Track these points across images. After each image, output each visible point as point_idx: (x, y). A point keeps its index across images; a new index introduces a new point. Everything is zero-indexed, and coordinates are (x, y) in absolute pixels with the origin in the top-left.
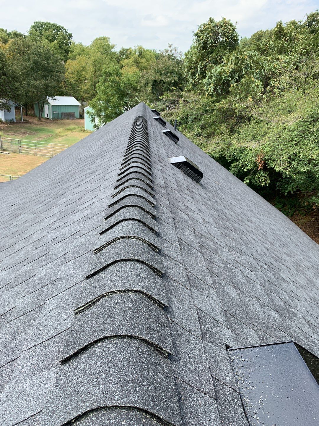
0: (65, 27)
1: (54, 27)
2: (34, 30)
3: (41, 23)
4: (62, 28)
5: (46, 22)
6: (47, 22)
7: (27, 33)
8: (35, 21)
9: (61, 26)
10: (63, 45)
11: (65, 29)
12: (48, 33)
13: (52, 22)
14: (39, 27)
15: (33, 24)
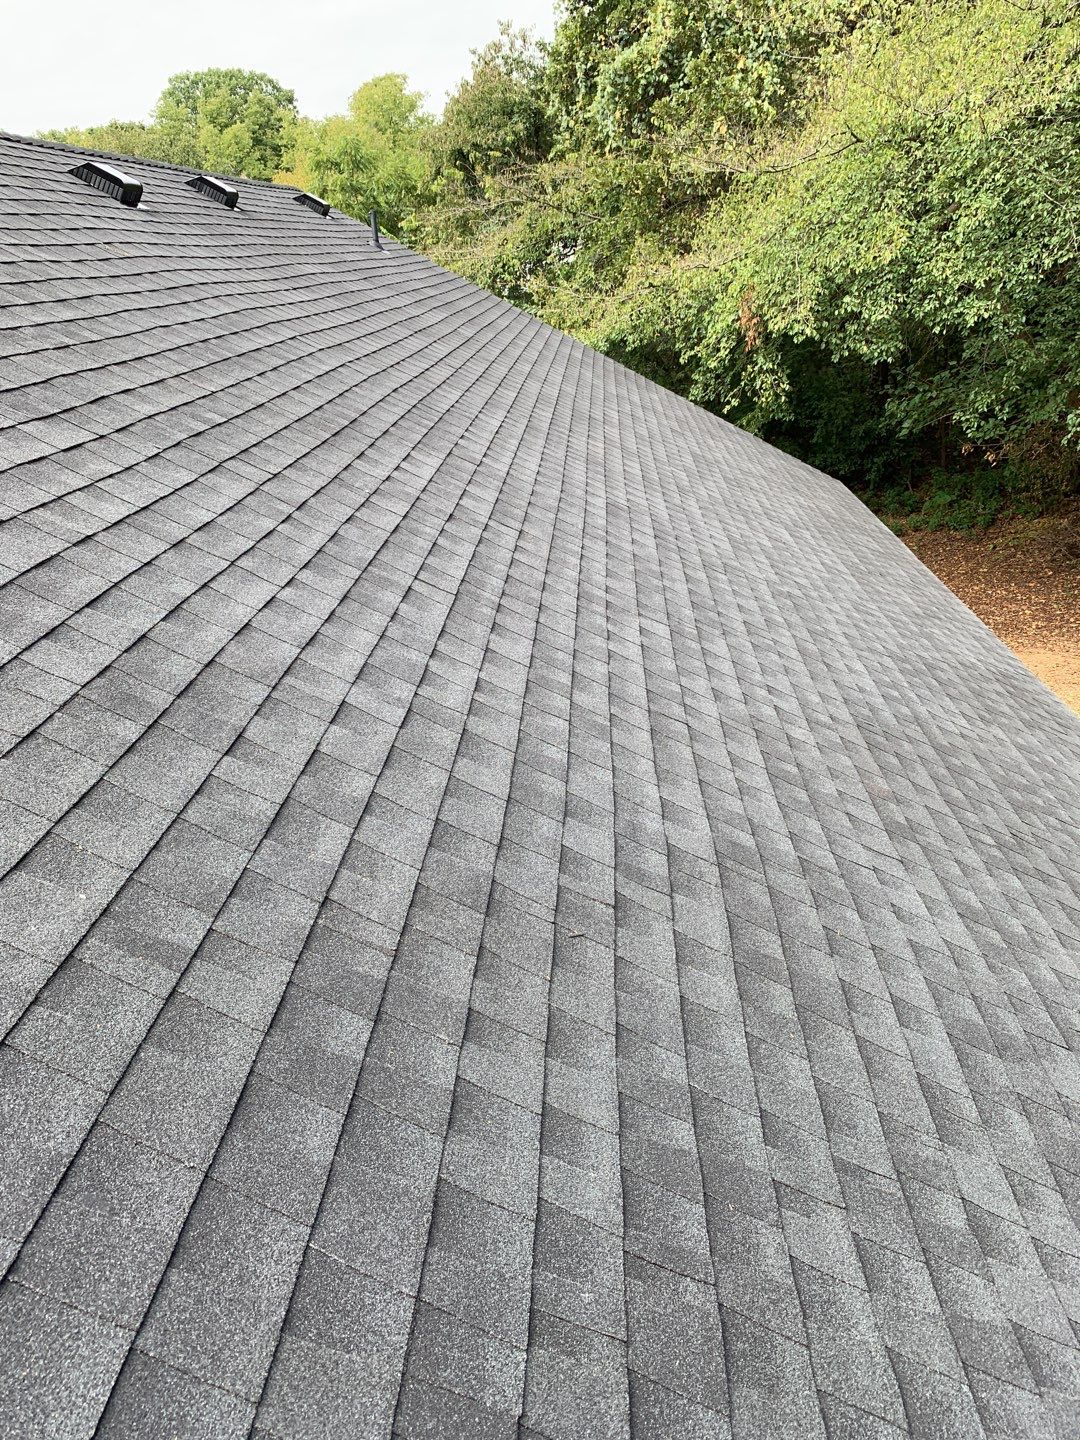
0: (271, 76)
1: (234, 81)
2: (173, 104)
3: (191, 78)
4: (262, 80)
5: (206, 70)
6: (210, 70)
7: (152, 116)
8: (172, 76)
9: (258, 72)
10: (265, 134)
11: (270, 81)
12: (213, 104)
13: (224, 67)
14: (185, 92)
15: (167, 86)
